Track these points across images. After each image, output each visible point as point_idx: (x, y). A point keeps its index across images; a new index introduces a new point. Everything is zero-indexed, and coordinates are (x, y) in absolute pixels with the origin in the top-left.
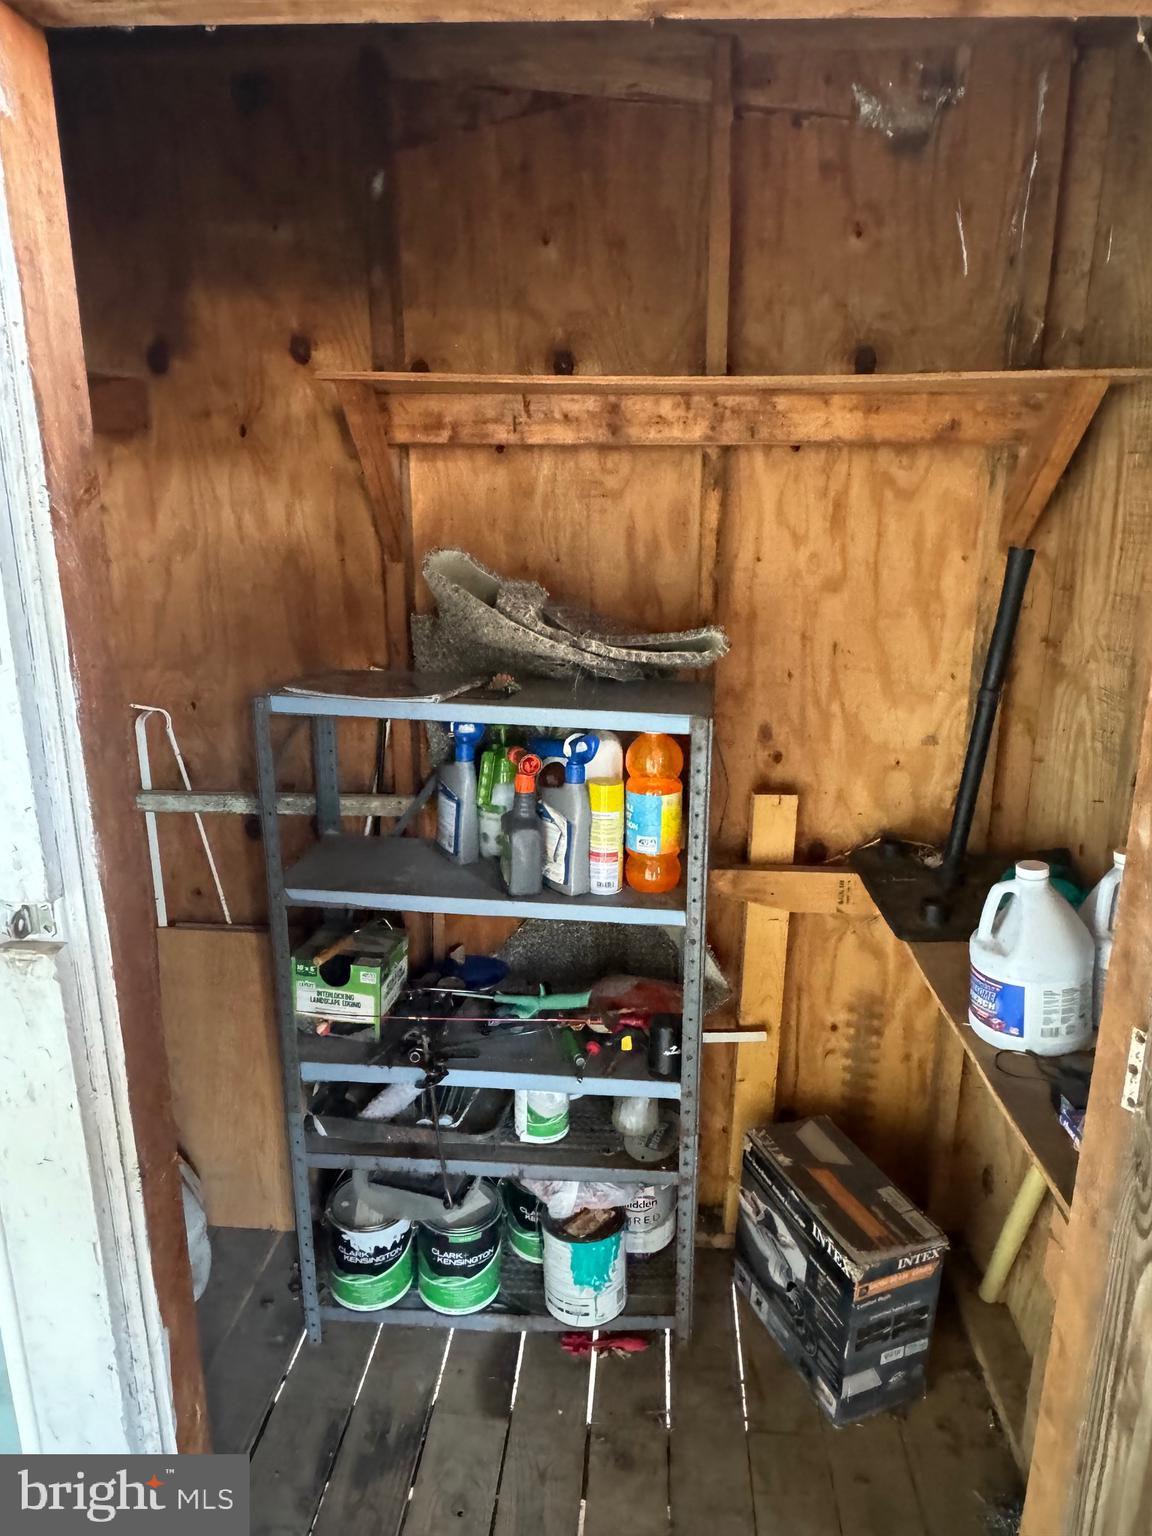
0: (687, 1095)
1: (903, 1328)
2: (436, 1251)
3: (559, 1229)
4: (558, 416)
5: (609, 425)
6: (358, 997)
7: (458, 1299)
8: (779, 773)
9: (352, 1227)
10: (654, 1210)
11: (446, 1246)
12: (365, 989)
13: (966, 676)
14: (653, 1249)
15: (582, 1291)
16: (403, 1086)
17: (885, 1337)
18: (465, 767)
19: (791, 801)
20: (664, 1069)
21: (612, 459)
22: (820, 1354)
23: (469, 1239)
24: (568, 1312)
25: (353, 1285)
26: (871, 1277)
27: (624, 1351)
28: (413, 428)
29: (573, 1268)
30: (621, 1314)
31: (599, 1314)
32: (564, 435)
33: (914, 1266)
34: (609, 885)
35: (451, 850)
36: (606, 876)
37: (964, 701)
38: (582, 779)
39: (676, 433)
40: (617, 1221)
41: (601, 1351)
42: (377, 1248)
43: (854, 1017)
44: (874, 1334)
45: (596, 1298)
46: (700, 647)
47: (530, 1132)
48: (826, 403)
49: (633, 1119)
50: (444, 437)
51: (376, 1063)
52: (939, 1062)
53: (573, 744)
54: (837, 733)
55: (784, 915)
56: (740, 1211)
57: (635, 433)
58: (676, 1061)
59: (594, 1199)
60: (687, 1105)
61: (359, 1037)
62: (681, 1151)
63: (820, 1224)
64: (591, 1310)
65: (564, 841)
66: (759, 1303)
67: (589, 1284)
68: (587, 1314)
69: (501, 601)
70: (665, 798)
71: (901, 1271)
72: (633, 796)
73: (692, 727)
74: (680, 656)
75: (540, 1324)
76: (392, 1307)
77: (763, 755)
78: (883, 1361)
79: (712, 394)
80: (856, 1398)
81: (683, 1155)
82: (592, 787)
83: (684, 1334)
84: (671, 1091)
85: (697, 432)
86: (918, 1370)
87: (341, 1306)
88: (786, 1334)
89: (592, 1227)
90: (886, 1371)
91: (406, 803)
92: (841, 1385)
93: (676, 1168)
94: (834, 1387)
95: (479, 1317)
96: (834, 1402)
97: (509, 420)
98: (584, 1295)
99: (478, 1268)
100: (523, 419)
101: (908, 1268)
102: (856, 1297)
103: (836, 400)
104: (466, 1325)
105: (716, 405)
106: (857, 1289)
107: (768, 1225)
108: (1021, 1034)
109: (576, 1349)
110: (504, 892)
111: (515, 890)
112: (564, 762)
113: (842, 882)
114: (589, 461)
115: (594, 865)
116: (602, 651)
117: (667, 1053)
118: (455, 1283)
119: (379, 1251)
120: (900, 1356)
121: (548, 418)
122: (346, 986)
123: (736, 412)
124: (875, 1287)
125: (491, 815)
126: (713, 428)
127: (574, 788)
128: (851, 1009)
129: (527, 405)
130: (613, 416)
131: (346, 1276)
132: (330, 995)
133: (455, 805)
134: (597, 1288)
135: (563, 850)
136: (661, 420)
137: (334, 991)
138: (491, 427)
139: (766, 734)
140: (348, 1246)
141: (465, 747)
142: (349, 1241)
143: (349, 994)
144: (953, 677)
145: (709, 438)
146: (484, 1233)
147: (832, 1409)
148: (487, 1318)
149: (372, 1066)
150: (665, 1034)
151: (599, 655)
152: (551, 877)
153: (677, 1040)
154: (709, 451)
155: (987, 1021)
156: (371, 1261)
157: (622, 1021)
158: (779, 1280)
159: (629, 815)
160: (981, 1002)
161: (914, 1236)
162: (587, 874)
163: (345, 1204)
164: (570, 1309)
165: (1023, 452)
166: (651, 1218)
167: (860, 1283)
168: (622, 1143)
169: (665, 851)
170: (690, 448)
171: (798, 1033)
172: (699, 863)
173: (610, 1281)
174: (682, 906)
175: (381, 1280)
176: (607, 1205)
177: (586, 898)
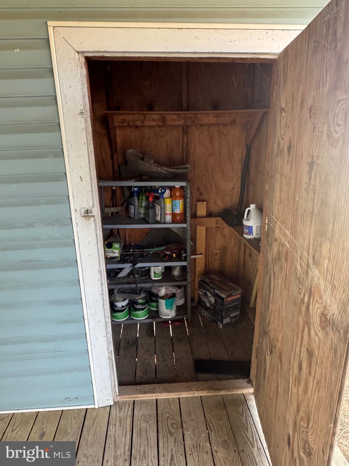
0: (188, 264)
1: (235, 308)
2: (135, 305)
3: (162, 298)
4: (151, 119)
5: (163, 121)
6: (115, 251)
7: (140, 316)
8: (201, 198)
9: (117, 302)
10: (180, 295)
11: (137, 304)
12: (116, 249)
13: (240, 174)
14: (181, 304)
15: (167, 310)
16: (127, 268)
17: (231, 310)
18: (136, 198)
19: (205, 203)
20: (183, 259)
21: (162, 128)
22: (218, 317)
23: (142, 302)
24: (165, 316)
25: (117, 315)
26: (227, 297)
27: (177, 324)
28: (119, 122)
29: (165, 305)
30: (176, 316)
31: (172, 315)
32: (153, 123)
33: (236, 295)
34: (169, 220)
35: (133, 217)
36: (169, 218)
37: (240, 179)
38: (163, 198)
39: (177, 123)
40: (174, 295)
41: (171, 325)
42: (122, 306)
43: (220, 251)
44: (229, 310)
45: (171, 312)
46: (186, 168)
47: (154, 277)
48: (208, 116)
49: (176, 273)
50: (126, 124)
51: (121, 264)
52: (239, 259)
53: (161, 190)
54: (214, 188)
55: (205, 228)
56: (199, 294)
57: (168, 123)
58: (186, 257)
59: (168, 291)
60: (188, 266)
61: (115, 260)
62: (187, 277)
63: (217, 289)
64: (170, 314)
65: (160, 211)
66: (204, 313)
67: (169, 308)
68: (169, 315)
69: (145, 160)
70: (181, 201)
71: (234, 296)
72: (174, 201)
73: (186, 184)
74: (182, 170)
75: (159, 320)
76: (125, 320)
77: (198, 194)
78: (231, 316)
79: (185, 114)
80: (226, 324)
81: (188, 277)
82: (165, 199)
83: (189, 318)
84: (185, 263)
85: (182, 122)
86: (238, 319)
87: (114, 321)
88: (211, 316)
89: (168, 297)
90: (231, 318)
91: (120, 208)
92: (223, 321)
93: (186, 281)
94: (221, 322)
95: (145, 320)
96: (221, 325)
97: (141, 120)
98: (168, 311)
99: (145, 308)
100: (144, 120)
101: (235, 295)
102: (225, 301)
103: (210, 115)
104: (142, 322)
105: (185, 116)
106: (225, 299)
107: (206, 294)
108: (253, 235)
109: (166, 325)
110: (148, 223)
111: (150, 222)
112: (158, 195)
113: (217, 220)
114: (157, 129)
115: (166, 216)
116: (166, 169)
117: (184, 255)
118: (140, 312)
119: (123, 307)
120: (234, 315)
121: (149, 120)
122: (112, 248)
123: (190, 118)
124: (229, 299)
125: (142, 208)
126: (185, 121)
127: (162, 199)
128: (220, 250)
129: (144, 117)
130: (164, 119)
131: (115, 313)
132: (108, 251)
133: (133, 206)
134: (171, 309)
135: (160, 213)
136: (174, 120)
137: (109, 250)
138: (136, 122)
139: (198, 189)
140: (116, 306)
141: (135, 193)
142: (116, 305)
143: (113, 250)
144: (237, 174)
145: (184, 123)
146: (145, 300)
147: (221, 327)
148: (147, 320)
149: (120, 264)
150: (183, 251)
151: (166, 171)
152: (157, 219)
153: (186, 252)
154: (184, 126)
155: (247, 234)
156: (121, 309)
157: (173, 251)
158: (208, 305)
159: (173, 205)
160: (246, 231)
161: (235, 289)
162: (165, 218)
163: (113, 298)
164: (165, 315)
165: (249, 125)
166: (180, 297)
167: (226, 298)
168: (174, 278)
169: (181, 212)
170: (180, 126)
171: (208, 256)
172: (189, 213)
173: (173, 308)
174: (186, 223)
175: (123, 313)
176: (171, 293)
177: (165, 223)
